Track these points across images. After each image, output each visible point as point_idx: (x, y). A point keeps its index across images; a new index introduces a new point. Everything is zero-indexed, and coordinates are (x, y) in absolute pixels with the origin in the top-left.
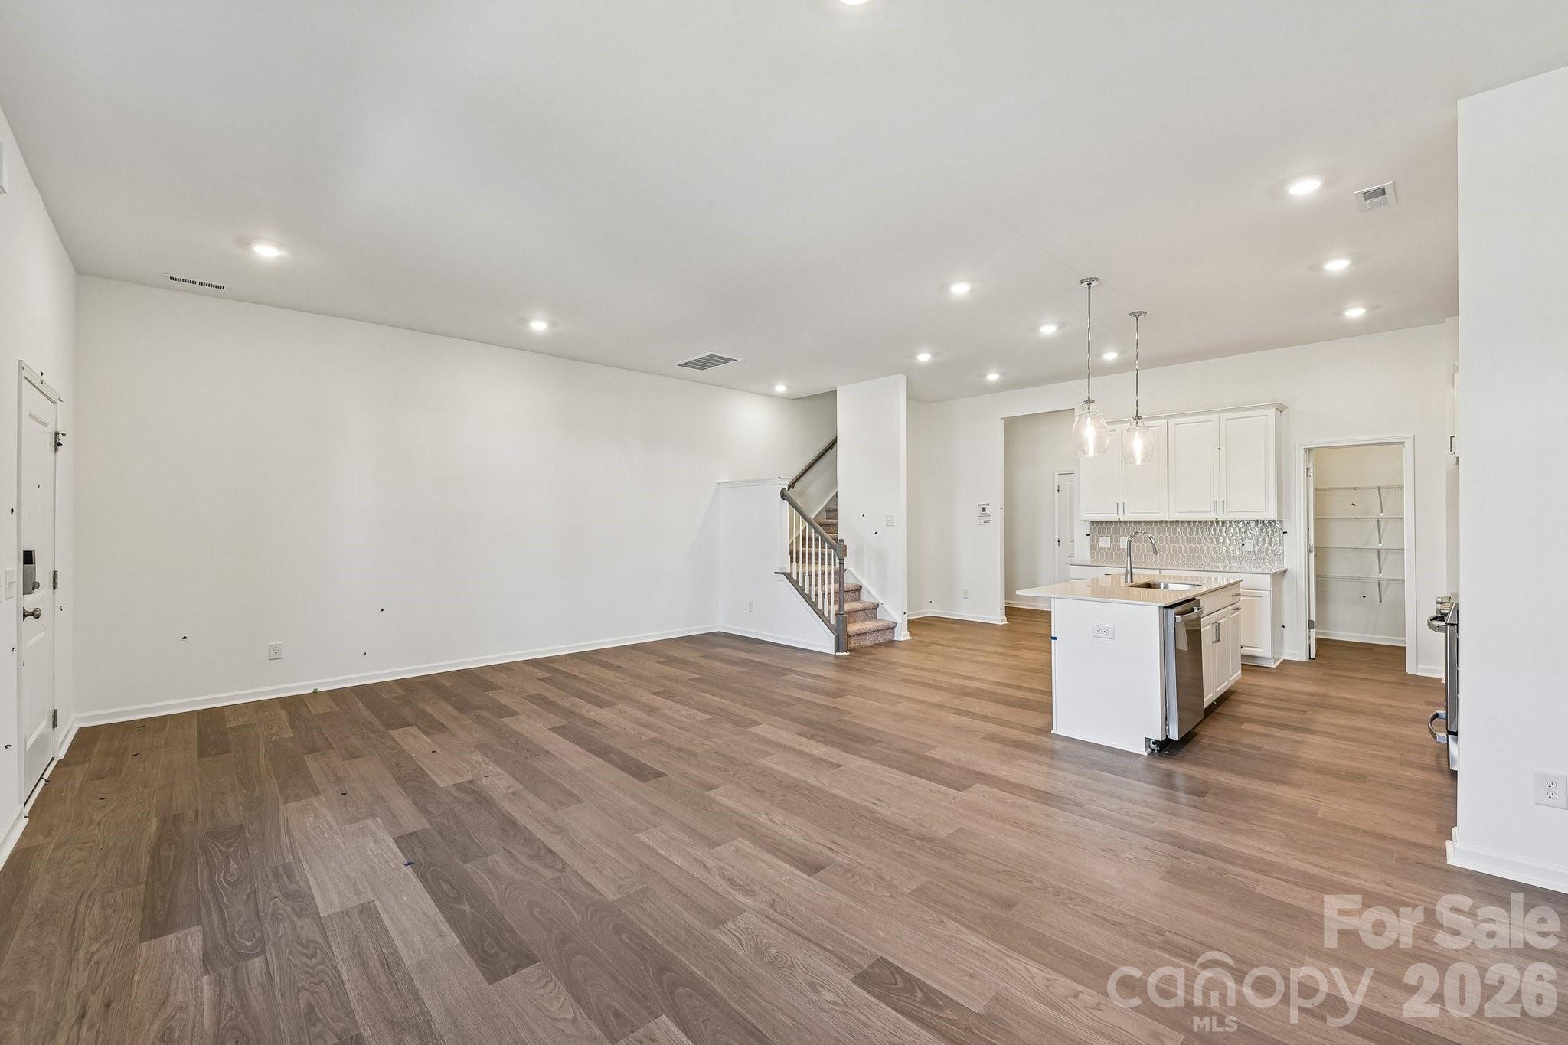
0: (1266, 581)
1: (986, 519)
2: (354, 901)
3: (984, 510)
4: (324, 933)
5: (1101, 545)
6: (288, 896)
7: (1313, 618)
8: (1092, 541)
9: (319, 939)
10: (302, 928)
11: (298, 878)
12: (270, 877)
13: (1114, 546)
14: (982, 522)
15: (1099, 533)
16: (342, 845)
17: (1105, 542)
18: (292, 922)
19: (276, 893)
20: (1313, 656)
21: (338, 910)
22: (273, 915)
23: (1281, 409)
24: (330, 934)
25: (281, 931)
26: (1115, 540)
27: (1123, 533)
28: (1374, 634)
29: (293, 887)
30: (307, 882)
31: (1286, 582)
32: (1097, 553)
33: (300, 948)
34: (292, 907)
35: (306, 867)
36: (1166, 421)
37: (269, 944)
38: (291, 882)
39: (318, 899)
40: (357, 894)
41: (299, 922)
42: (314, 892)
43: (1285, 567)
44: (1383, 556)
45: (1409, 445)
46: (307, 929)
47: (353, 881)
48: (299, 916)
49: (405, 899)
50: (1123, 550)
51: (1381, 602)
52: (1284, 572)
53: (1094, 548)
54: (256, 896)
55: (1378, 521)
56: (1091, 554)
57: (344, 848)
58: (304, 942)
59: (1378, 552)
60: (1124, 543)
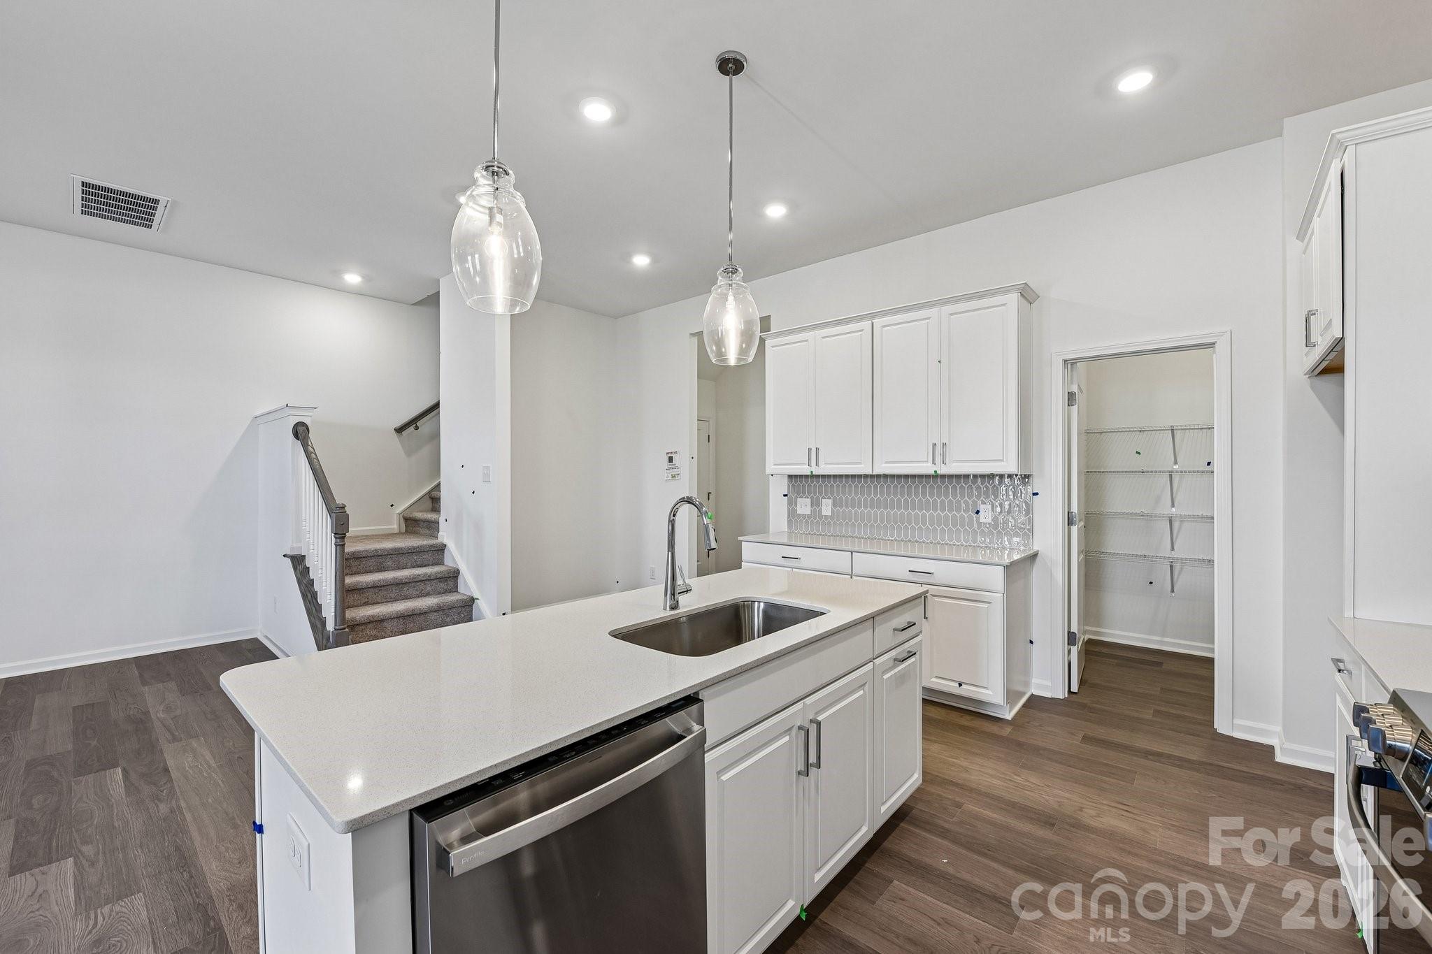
0: (996, 577)
1: (675, 472)
3: (671, 459)
5: (800, 511)
7: (1074, 629)
8: (790, 504)
13: (814, 512)
14: (670, 476)
15: (798, 493)
17: (804, 507)
20: (1075, 688)
23: (1028, 295)
26: (816, 504)
27: (826, 493)
28: (1163, 636)
31: (1036, 572)
32: (796, 521)
36: (868, 323)
43: (1036, 548)
44: (1176, 525)
45: (1222, 347)
50: (826, 517)
51: (1173, 591)
52: (1034, 557)
53: (792, 514)
55: (1171, 476)
56: (788, 521)
59: (1171, 522)
60: (827, 508)
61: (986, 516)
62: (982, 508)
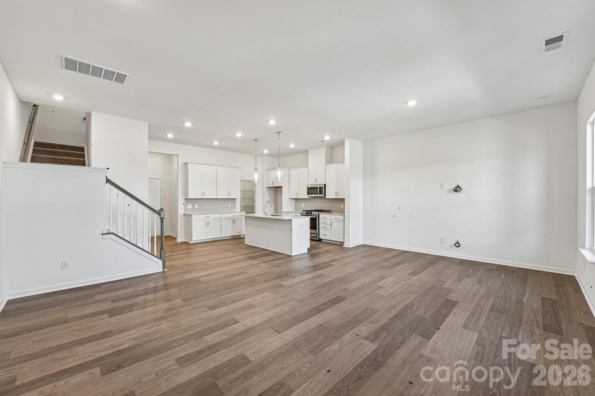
2: (466, 331)
4: (481, 330)
5: (188, 208)
6: (484, 347)
8: (185, 206)
9: (484, 329)
10: (486, 335)
11: (475, 350)
12: (485, 359)
16: (448, 352)
17: (190, 206)
18: (488, 338)
19: (487, 351)
21: (472, 332)
22: (492, 344)
24: (480, 328)
25: (493, 338)
26: (193, 206)
27: (196, 203)
29: (480, 349)
30: (474, 347)
33: (490, 330)
34: (485, 342)
35: (469, 353)
37: (498, 337)
38: (479, 351)
39: (475, 339)
40: (463, 332)
41: (486, 337)
42: (475, 342)
46: (485, 334)
47: (460, 336)
48: (485, 338)
49: (453, 322)
50: (196, 209)
54: (495, 355)
57: (449, 350)
58: (488, 331)
60: (196, 206)
61: (230, 206)
62: (229, 204)
